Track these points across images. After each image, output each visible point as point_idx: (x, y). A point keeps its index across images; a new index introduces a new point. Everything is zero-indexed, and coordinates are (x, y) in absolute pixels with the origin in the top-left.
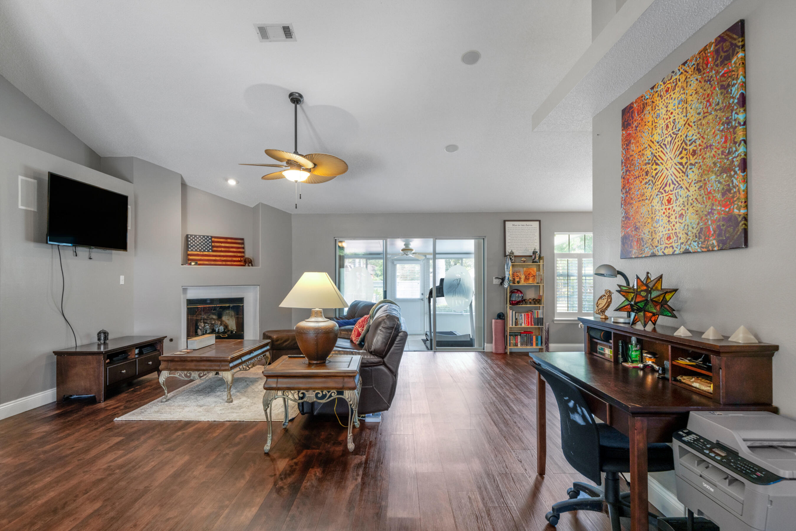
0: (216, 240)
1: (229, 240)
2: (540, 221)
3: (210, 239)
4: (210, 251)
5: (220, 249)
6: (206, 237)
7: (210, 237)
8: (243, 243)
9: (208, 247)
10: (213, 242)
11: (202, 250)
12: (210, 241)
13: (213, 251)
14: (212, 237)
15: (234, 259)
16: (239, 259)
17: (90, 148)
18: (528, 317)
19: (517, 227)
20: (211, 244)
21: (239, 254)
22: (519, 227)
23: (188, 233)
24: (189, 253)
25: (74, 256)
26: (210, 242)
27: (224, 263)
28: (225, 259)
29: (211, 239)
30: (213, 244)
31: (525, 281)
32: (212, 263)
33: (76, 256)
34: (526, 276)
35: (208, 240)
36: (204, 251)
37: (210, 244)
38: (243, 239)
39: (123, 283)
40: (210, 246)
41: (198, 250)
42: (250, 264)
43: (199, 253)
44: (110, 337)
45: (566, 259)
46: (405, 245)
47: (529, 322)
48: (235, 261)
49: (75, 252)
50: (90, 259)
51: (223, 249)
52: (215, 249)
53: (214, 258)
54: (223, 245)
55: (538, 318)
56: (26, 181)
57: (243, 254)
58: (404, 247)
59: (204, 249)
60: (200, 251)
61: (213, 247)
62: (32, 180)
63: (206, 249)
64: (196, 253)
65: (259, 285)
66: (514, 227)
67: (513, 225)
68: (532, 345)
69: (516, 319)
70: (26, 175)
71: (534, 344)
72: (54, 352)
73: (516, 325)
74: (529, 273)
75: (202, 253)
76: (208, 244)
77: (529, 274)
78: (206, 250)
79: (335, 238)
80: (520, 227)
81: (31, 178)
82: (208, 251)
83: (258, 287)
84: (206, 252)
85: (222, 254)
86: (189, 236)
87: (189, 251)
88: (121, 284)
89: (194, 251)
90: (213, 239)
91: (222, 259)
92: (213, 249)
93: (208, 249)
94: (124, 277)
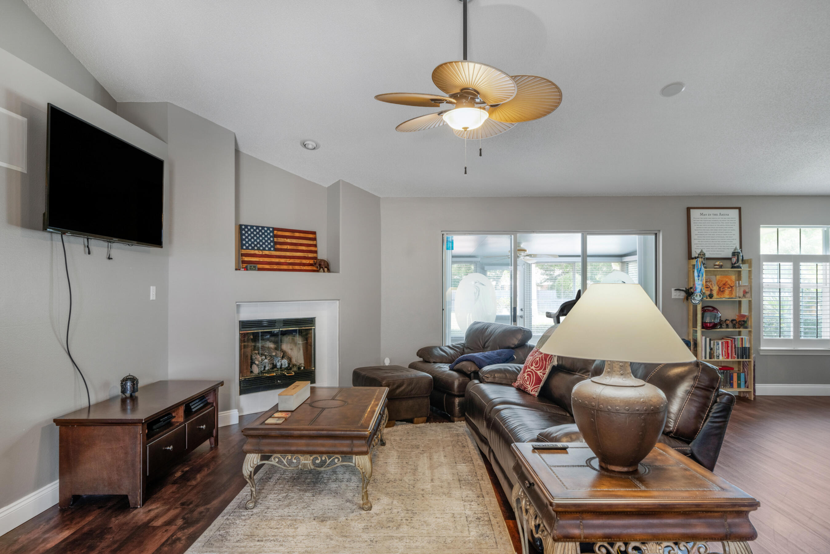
0: (280, 233)
1: (297, 234)
2: (740, 209)
3: (271, 232)
4: (272, 249)
5: (285, 247)
6: (266, 229)
7: (271, 229)
8: (315, 239)
9: (269, 244)
10: (275, 236)
11: (261, 248)
12: (272, 234)
13: (276, 250)
14: (274, 229)
15: (304, 261)
16: (311, 262)
18: (728, 346)
19: (707, 216)
20: (273, 240)
21: (310, 255)
22: (709, 217)
23: (241, 223)
24: (244, 252)
25: (85, 253)
26: (271, 237)
27: (291, 267)
28: (291, 261)
29: (272, 232)
30: (275, 240)
31: (718, 294)
32: (275, 267)
33: (89, 253)
34: (720, 288)
35: (269, 234)
36: (264, 249)
37: (272, 239)
38: (314, 233)
39: (154, 298)
40: (271, 241)
41: (256, 248)
42: (326, 269)
43: (257, 252)
45: (778, 263)
47: (728, 354)
48: (304, 265)
49: (88, 247)
50: (109, 258)
51: (289, 247)
52: (278, 246)
53: (277, 260)
54: (289, 241)
55: (742, 347)
57: (314, 255)
59: (264, 246)
60: (258, 249)
61: (276, 243)
62: (20, 117)
63: (267, 246)
64: (253, 251)
65: (339, 300)
66: (702, 217)
67: (701, 214)
68: (732, 386)
69: (711, 349)
70: (9, 108)
71: (735, 384)
72: (55, 421)
73: (710, 358)
74: (724, 282)
75: (260, 253)
76: (269, 239)
77: (724, 284)
78: (267, 249)
79: (443, 233)
80: (712, 216)
81: (17, 113)
82: (270, 249)
83: (338, 302)
84: (267, 250)
85: (288, 254)
86: (243, 227)
87: (244, 249)
88: (151, 299)
89: (250, 249)
90: (275, 232)
91: (288, 262)
92: (276, 247)
93: (269, 246)
94: (155, 287)
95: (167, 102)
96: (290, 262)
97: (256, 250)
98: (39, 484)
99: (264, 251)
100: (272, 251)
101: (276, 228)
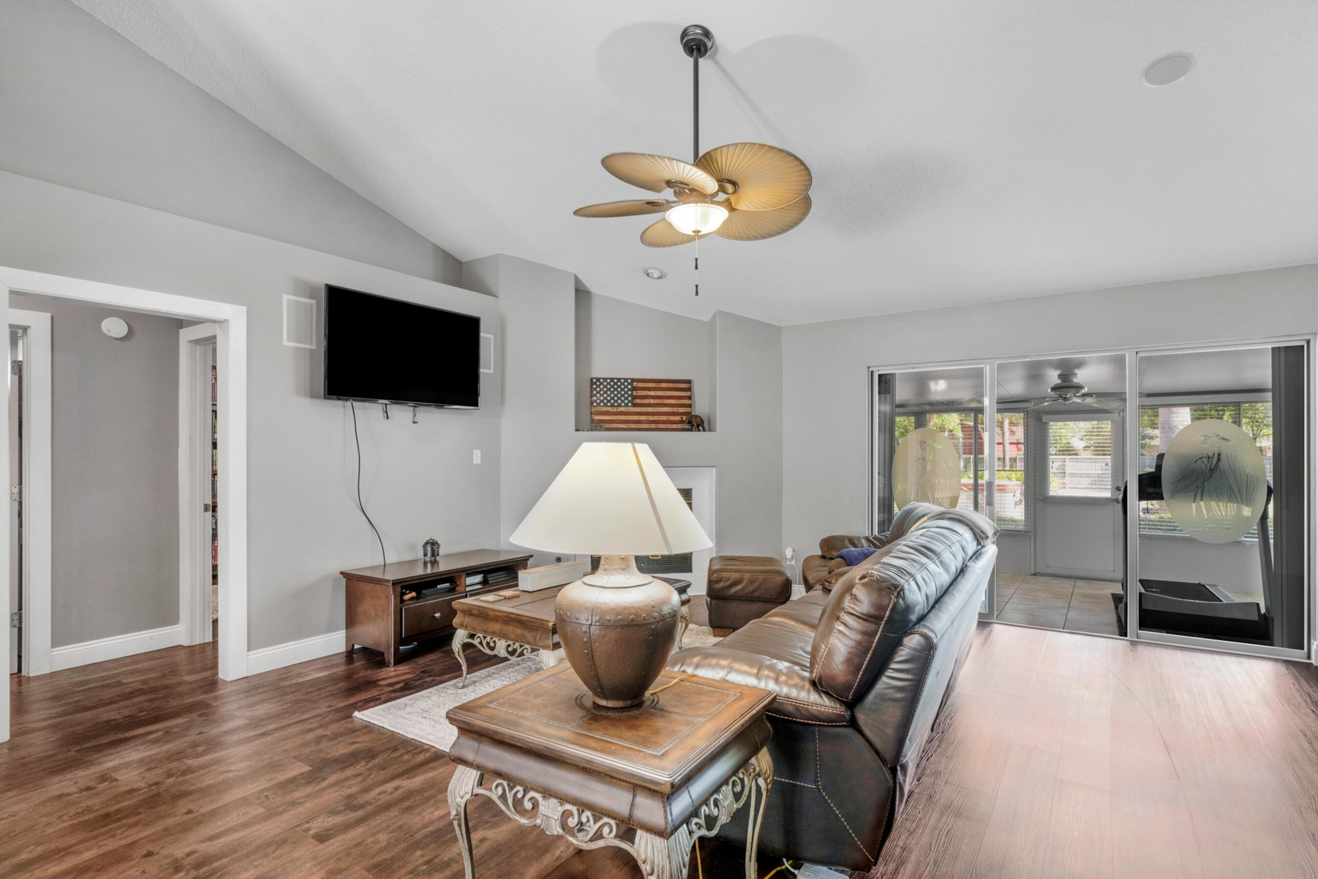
0: (640, 385)
1: (664, 385)
3: (629, 384)
4: (630, 404)
5: (647, 401)
6: (622, 381)
7: (629, 381)
8: (689, 389)
9: (626, 398)
10: (634, 389)
11: (616, 404)
12: (629, 387)
13: (635, 405)
14: (633, 380)
15: (673, 418)
16: (678, 418)
17: (443, 250)
20: (632, 393)
21: (681, 410)
23: (594, 376)
24: (594, 409)
25: (384, 418)
26: (629, 390)
27: (653, 426)
28: (655, 418)
29: (631, 384)
30: (635, 393)
32: (633, 426)
33: (388, 418)
35: (626, 387)
36: (619, 405)
37: (630, 393)
38: (689, 382)
39: (479, 462)
40: (629, 396)
41: (609, 404)
42: (701, 428)
43: (610, 409)
44: (442, 551)
46: (1060, 376)
48: (672, 422)
49: (386, 412)
50: (414, 422)
51: (652, 401)
52: (638, 401)
53: (636, 418)
54: (652, 393)
56: (298, 303)
57: (688, 410)
58: (1059, 381)
59: (619, 401)
60: (613, 405)
61: (635, 398)
62: (308, 301)
63: (623, 401)
64: (605, 409)
65: (715, 467)
70: (296, 294)
72: (342, 573)
75: (615, 410)
76: (626, 393)
78: (623, 404)
79: (871, 369)
81: (305, 297)
82: (626, 405)
83: (714, 469)
84: (623, 406)
85: (650, 409)
86: (594, 380)
87: (595, 406)
88: (474, 463)
89: (602, 406)
90: (635, 384)
91: (650, 419)
92: (635, 402)
93: (626, 401)
94: (479, 452)
95: (498, 254)
96: (653, 419)
97: (609, 406)
98: (330, 629)
99: (619, 408)
100: (630, 406)
101: (635, 379)
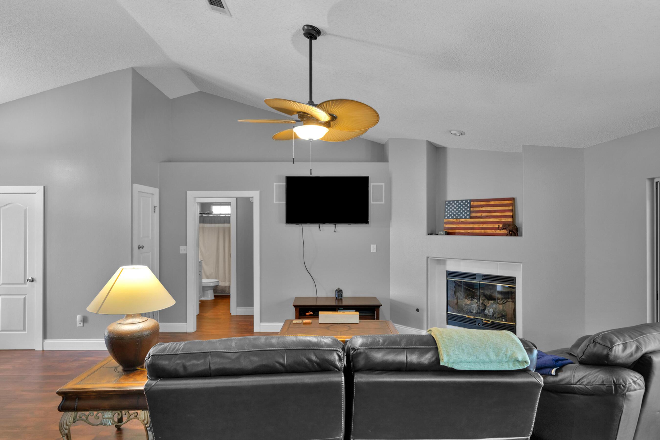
0: (476, 203)
1: (493, 203)
3: (468, 203)
5: (479, 215)
6: (464, 201)
7: (469, 201)
8: (513, 205)
9: (466, 213)
10: (471, 206)
11: (459, 217)
12: (468, 205)
13: (471, 217)
14: (471, 201)
20: (470, 209)
21: (507, 220)
24: (445, 221)
26: (468, 207)
27: (483, 231)
29: (470, 203)
30: (472, 209)
32: (470, 231)
33: (320, 231)
35: (466, 205)
36: (461, 218)
37: (468, 209)
38: (513, 199)
39: (375, 251)
40: (468, 211)
41: (455, 217)
44: (345, 294)
49: (319, 228)
50: (335, 232)
51: (483, 214)
52: (473, 215)
53: (471, 226)
54: (484, 209)
56: (280, 185)
57: (511, 220)
59: (461, 215)
60: (457, 218)
61: (471, 212)
63: (464, 215)
64: (452, 220)
75: (458, 221)
76: (466, 209)
78: (463, 217)
81: (284, 182)
82: (466, 218)
83: (522, 264)
84: (463, 218)
85: (482, 220)
86: (447, 202)
87: (446, 219)
88: (372, 251)
89: (450, 219)
90: (472, 203)
91: (481, 227)
92: (471, 215)
93: (466, 215)
94: (375, 246)
96: (483, 227)
97: (455, 219)
99: (461, 220)
100: (468, 218)
101: (472, 200)
